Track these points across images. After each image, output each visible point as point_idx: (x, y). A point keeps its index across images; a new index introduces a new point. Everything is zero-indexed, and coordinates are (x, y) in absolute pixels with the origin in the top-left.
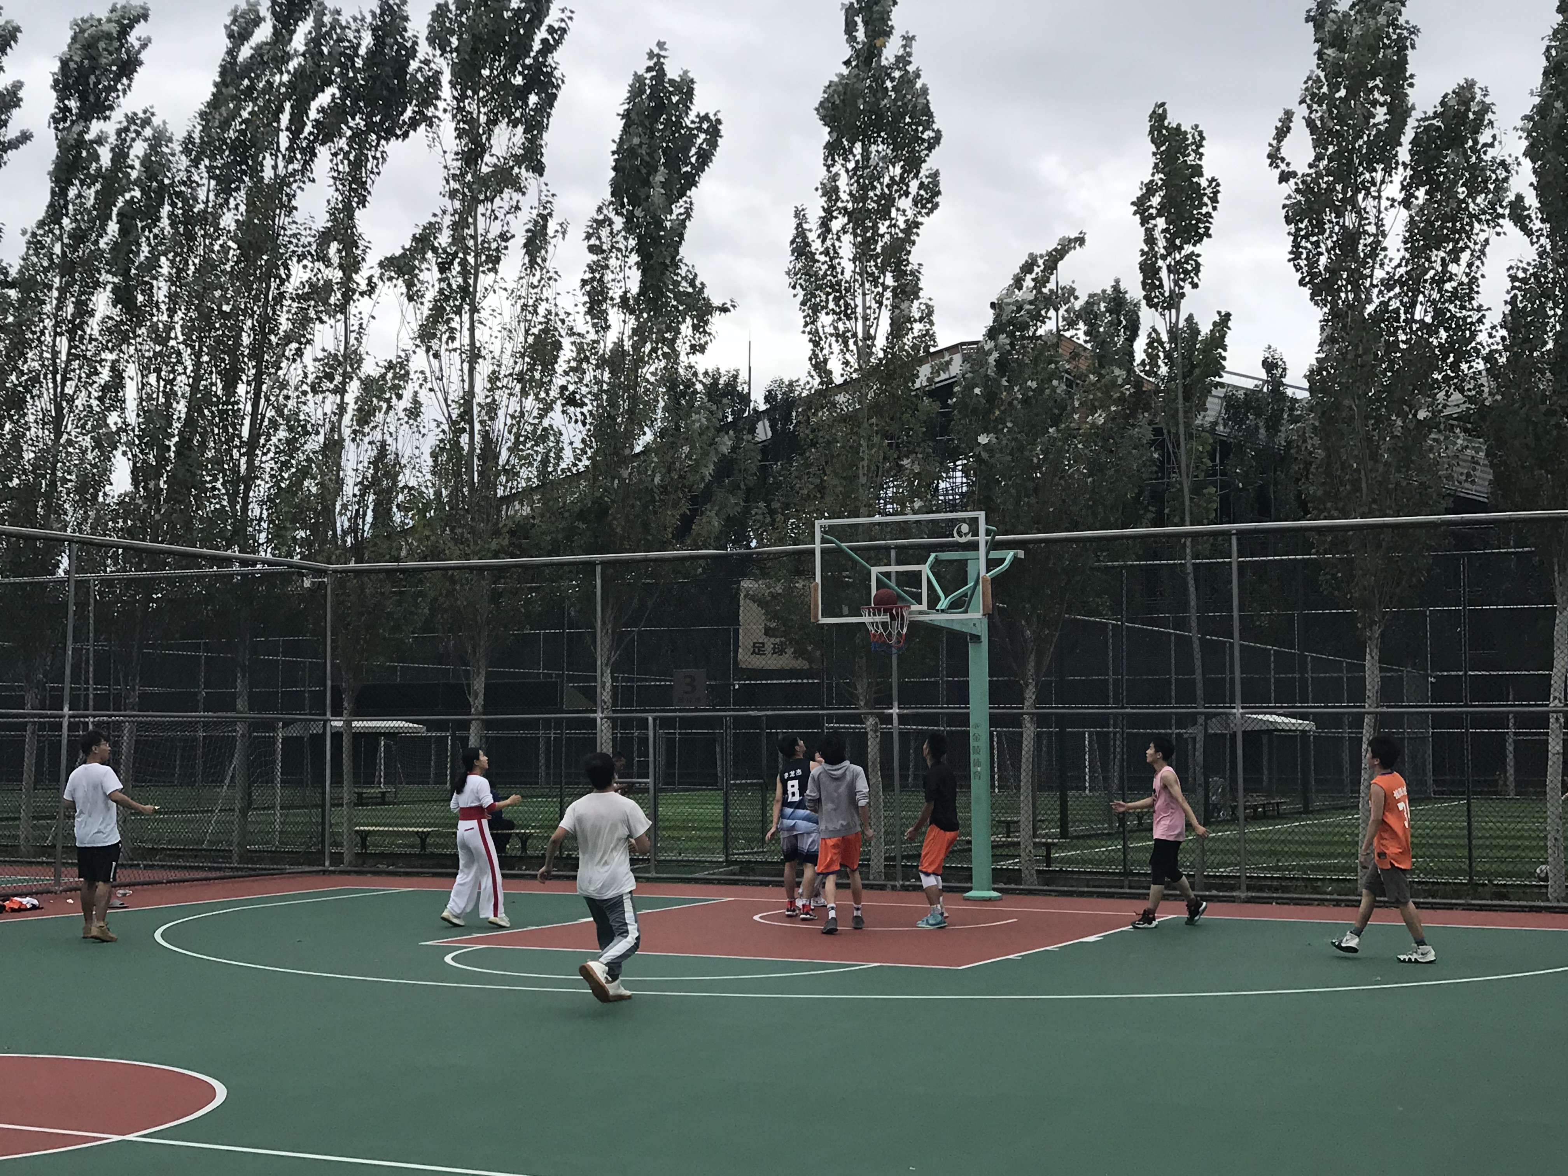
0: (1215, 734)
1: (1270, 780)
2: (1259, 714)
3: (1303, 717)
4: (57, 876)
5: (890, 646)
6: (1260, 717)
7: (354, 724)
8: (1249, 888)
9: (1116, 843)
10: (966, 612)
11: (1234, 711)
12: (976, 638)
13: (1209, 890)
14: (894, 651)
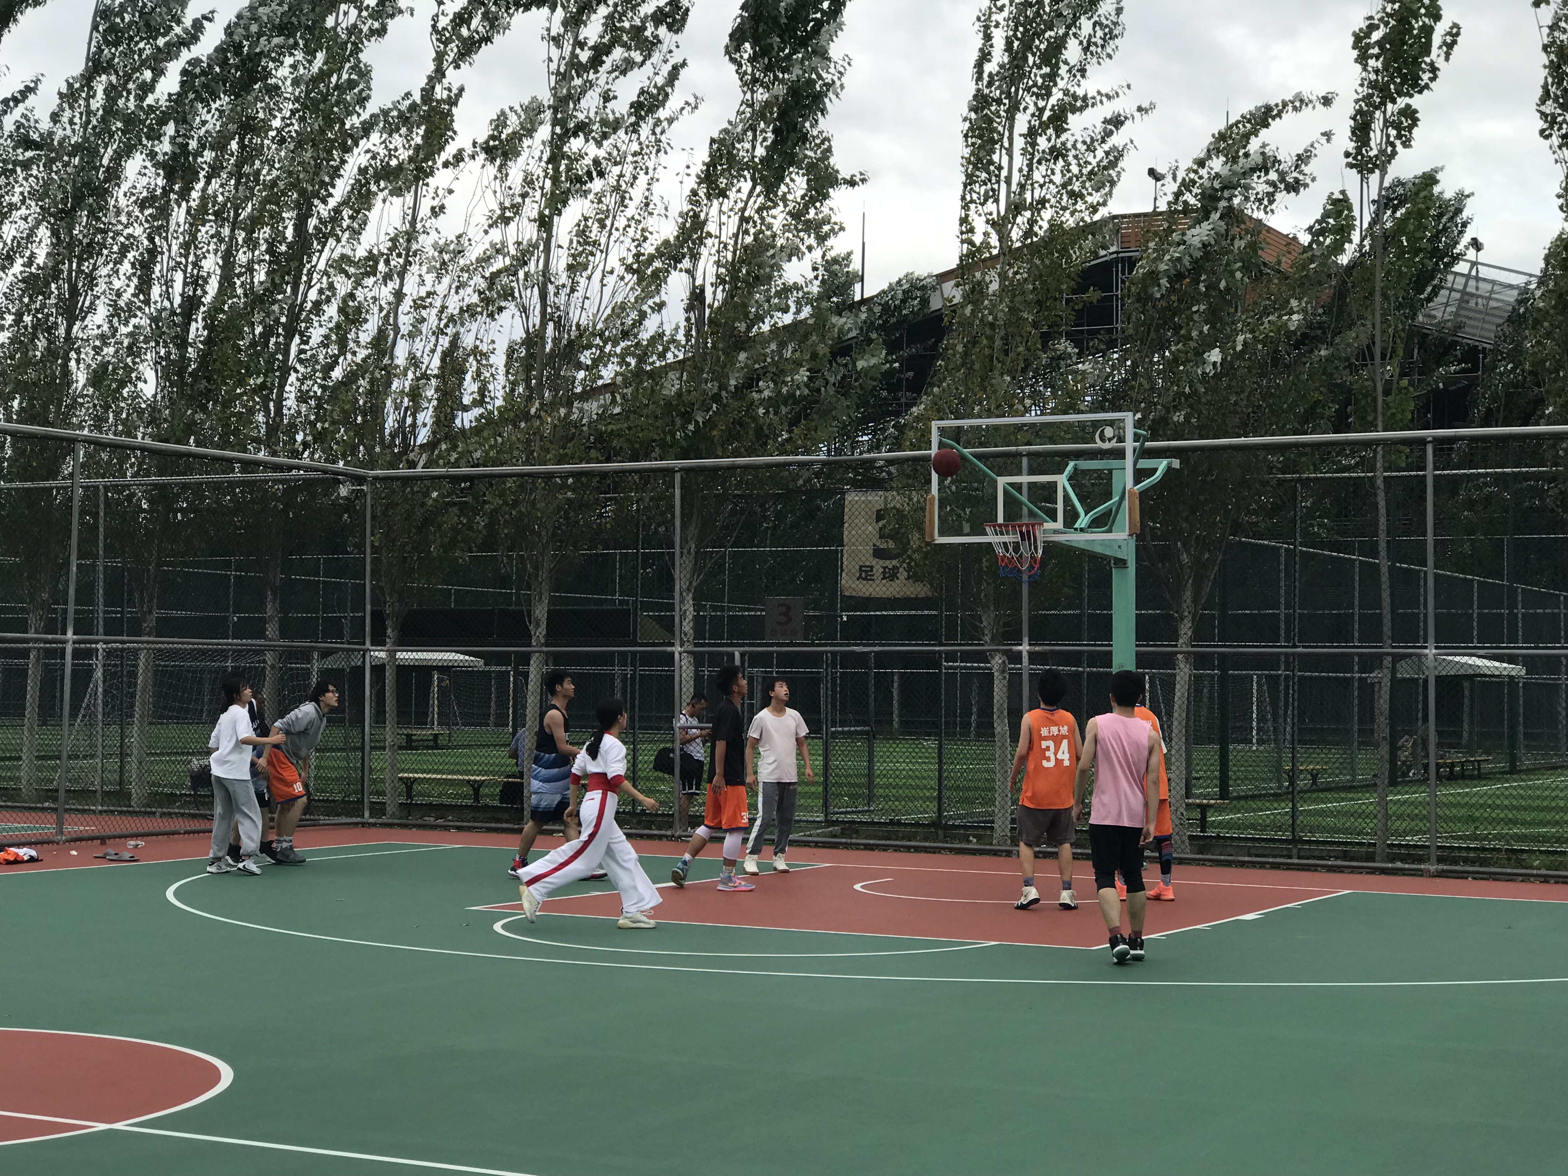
0: (1404, 679)
1: (1470, 733)
2: (1455, 655)
3: (1511, 659)
4: (60, 824)
5: (1019, 571)
6: (1457, 659)
7: (399, 655)
8: (1440, 860)
9: (1283, 805)
10: (1110, 531)
11: (1427, 651)
12: (1121, 563)
13: (1392, 861)
14: (1025, 577)
